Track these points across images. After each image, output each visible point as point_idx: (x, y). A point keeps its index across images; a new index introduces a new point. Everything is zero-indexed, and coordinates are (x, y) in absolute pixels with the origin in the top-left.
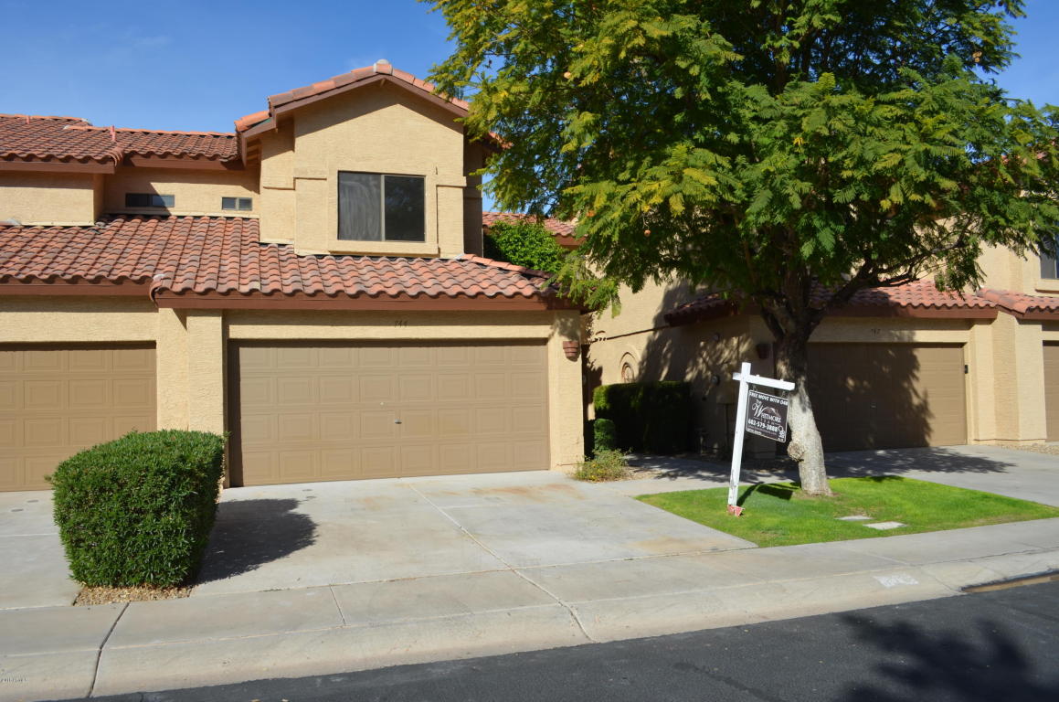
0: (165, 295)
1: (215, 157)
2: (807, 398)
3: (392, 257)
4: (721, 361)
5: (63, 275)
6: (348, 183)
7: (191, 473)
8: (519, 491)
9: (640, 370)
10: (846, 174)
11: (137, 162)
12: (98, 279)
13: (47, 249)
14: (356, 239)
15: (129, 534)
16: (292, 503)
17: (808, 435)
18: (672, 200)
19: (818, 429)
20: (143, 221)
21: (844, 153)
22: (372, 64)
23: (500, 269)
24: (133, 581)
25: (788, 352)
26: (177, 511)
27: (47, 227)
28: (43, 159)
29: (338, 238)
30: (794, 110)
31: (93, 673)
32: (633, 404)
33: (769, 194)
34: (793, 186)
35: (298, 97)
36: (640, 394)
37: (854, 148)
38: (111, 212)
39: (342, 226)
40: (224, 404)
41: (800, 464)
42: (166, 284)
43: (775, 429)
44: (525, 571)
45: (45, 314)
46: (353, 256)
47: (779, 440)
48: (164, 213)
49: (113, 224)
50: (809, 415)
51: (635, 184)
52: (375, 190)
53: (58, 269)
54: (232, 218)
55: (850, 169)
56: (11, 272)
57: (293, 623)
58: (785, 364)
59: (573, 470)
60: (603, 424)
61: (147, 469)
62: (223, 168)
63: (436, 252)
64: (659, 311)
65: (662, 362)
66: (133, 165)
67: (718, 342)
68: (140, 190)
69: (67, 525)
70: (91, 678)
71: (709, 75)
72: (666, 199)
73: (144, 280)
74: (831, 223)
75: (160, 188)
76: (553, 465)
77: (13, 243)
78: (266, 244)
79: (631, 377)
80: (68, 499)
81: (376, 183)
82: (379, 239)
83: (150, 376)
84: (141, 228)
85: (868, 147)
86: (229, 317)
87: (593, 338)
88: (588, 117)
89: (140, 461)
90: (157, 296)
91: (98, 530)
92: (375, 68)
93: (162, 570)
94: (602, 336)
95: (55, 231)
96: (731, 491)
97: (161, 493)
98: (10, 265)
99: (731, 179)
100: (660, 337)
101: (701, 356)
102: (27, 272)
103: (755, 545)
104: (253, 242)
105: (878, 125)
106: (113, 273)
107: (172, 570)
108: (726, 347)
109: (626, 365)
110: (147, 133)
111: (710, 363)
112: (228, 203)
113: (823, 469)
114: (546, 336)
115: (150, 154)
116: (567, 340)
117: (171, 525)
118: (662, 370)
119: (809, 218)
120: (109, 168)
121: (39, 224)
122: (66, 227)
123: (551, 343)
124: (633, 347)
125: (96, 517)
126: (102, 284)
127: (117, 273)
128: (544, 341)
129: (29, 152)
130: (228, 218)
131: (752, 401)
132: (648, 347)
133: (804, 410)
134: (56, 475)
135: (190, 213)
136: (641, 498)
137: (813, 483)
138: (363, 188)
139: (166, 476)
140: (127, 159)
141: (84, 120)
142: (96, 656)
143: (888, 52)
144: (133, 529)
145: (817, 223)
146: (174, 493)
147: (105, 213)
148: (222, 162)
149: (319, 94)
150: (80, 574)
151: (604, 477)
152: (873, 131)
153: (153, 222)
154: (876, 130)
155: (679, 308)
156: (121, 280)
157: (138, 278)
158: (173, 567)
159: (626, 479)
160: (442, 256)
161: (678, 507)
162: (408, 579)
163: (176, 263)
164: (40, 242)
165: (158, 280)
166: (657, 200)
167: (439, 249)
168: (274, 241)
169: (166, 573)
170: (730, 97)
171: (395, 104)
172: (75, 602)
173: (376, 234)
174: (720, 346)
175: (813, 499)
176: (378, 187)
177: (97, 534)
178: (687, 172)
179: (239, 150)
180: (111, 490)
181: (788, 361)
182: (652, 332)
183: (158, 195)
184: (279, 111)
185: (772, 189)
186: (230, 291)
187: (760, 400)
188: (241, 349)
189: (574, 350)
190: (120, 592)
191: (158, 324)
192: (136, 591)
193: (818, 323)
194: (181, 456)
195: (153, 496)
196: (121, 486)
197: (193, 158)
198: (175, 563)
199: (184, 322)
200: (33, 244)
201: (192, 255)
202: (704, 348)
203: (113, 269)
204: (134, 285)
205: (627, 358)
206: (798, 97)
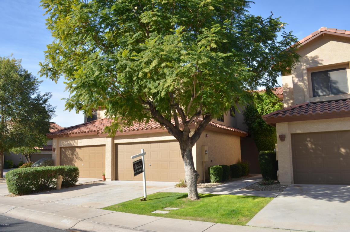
40: (112, 159)
86: (114, 138)
90: (98, 134)
143: (159, 77)
188: (118, 145)
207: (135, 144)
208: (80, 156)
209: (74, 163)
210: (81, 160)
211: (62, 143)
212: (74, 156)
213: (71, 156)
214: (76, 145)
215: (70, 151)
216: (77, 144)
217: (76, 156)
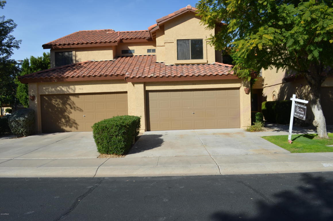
0: (128, 79)
1: (145, 38)
2: (320, 106)
3: (193, 64)
4: (303, 93)
5: (103, 74)
6: (180, 43)
7: (125, 126)
8: (227, 134)
9: (278, 97)
10: (317, 32)
11: (124, 41)
12: (112, 75)
13: (101, 67)
14: (183, 59)
15: (110, 141)
16: (161, 136)
17: (320, 118)
18: (259, 45)
19: (324, 116)
20: (126, 58)
21: (317, 25)
22: (186, 7)
23: (226, 66)
24: (111, 153)
25: (313, 90)
26: (121, 136)
27: (101, 61)
28: (99, 43)
29: (177, 60)
30: (300, 12)
31: (96, 172)
32: (273, 108)
33: (293, 40)
34: (302, 37)
35: (164, 19)
36: (275, 104)
37: (320, 23)
38: (118, 56)
39: (178, 56)
40: (145, 108)
41: (317, 128)
42: (129, 76)
43: (302, 116)
44: (214, 156)
45: (100, 85)
46: (182, 65)
47: (303, 119)
48: (132, 55)
49: (118, 59)
50: (321, 112)
51: (248, 41)
52: (188, 44)
53: (102, 73)
54: (150, 55)
55: (319, 30)
56: (91, 74)
57: (145, 164)
58: (312, 95)
59: (246, 128)
60: (259, 114)
61: (114, 125)
62: (147, 41)
63: (207, 62)
64: (284, 77)
65: (285, 94)
66: (123, 42)
67: (302, 87)
68: (125, 49)
69: (96, 138)
70: (95, 173)
71: (270, 4)
72: (257, 45)
73: (123, 75)
74: (317, 48)
75: (131, 48)
76: (241, 127)
77: (92, 66)
78: (158, 63)
79: (275, 99)
80: (96, 132)
81: (188, 42)
82: (189, 59)
83: (126, 101)
84: (125, 60)
85: (325, 22)
86: (145, 84)
87: (264, 86)
88: (234, 21)
89: (112, 123)
90: (126, 79)
91: (103, 140)
92: (186, 8)
93: (118, 150)
94: (267, 85)
95: (103, 62)
96: (289, 136)
97: (117, 131)
98: (91, 72)
99: (280, 37)
100: (284, 85)
101: (296, 92)
102: (95, 74)
103: (290, 152)
104: (154, 62)
105: (329, 15)
106: (116, 73)
107: (120, 151)
108: (304, 88)
109: (274, 95)
110: (128, 32)
111: (299, 94)
112: (149, 51)
113: (326, 129)
114: (239, 87)
115: (127, 39)
116: (246, 88)
117: (120, 139)
118: (285, 97)
119: (309, 47)
120: (116, 44)
121: (99, 60)
122: (106, 61)
123: (241, 89)
124: (276, 89)
125: (102, 137)
126: (119, 76)
127: (117, 73)
128: (239, 88)
129: (96, 41)
130: (149, 55)
131: (296, 107)
132: (280, 89)
133: (319, 110)
134: (93, 126)
135: (138, 55)
136: (263, 137)
137: (321, 134)
138: (184, 44)
139: (118, 127)
140: (121, 41)
141: (113, 30)
142: (97, 169)
144: (110, 140)
145: (312, 48)
146: (120, 131)
147: (116, 56)
148: (147, 39)
149: (170, 17)
150: (99, 150)
151: (255, 131)
152: (327, 17)
153: (129, 58)
154: (328, 16)
155: (290, 76)
156: (118, 75)
157: (122, 74)
158: (120, 150)
159: (263, 131)
160: (208, 63)
161: (273, 140)
162: (180, 156)
163: (132, 70)
164: (99, 65)
165: (127, 75)
166: (254, 45)
167: (207, 61)
168: (160, 61)
169: (119, 151)
170: (279, 10)
171: (193, 18)
172: (98, 157)
173: (189, 58)
174: (302, 88)
175: (321, 139)
176: (189, 44)
177: (102, 141)
178: (264, 36)
179: (151, 35)
180: (105, 130)
181: (313, 93)
182: (282, 84)
183: (130, 50)
184: (159, 24)
185: (294, 39)
186: (145, 77)
187: (298, 106)
188: (149, 93)
189: (248, 91)
190: (108, 155)
191: (127, 87)
192: (112, 155)
193: (324, 80)
194: (123, 122)
195: (115, 132)
196: (108, 129)
197: (139, 39)
198: (121, 149)
199: (134, 86)
200: (97, 66)
201: (137, 67)
202: (298, 89)
203: (116, 72)
204: (121, 76)
205: (274, 93)
206: (301, 8)
207: (172, 92)
208: (77, 105)
209: (68, 115)
210: (81, 110)
211: (46, 89)
212: (68, 106)
213: (61, 106)
214: (71, 92)
215: (58, 100)
216: (74, 91)
217: (70, 105)
